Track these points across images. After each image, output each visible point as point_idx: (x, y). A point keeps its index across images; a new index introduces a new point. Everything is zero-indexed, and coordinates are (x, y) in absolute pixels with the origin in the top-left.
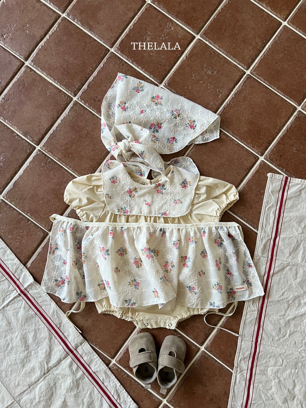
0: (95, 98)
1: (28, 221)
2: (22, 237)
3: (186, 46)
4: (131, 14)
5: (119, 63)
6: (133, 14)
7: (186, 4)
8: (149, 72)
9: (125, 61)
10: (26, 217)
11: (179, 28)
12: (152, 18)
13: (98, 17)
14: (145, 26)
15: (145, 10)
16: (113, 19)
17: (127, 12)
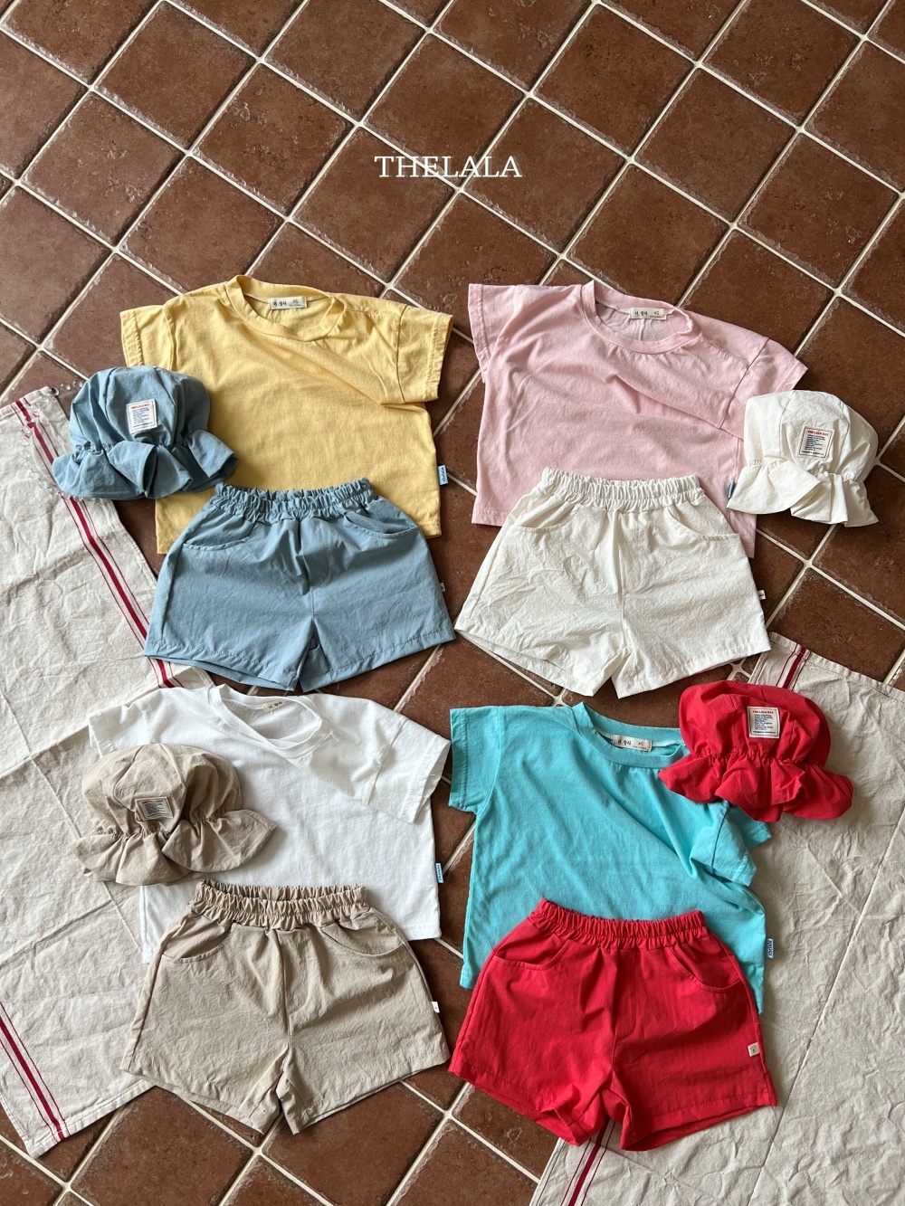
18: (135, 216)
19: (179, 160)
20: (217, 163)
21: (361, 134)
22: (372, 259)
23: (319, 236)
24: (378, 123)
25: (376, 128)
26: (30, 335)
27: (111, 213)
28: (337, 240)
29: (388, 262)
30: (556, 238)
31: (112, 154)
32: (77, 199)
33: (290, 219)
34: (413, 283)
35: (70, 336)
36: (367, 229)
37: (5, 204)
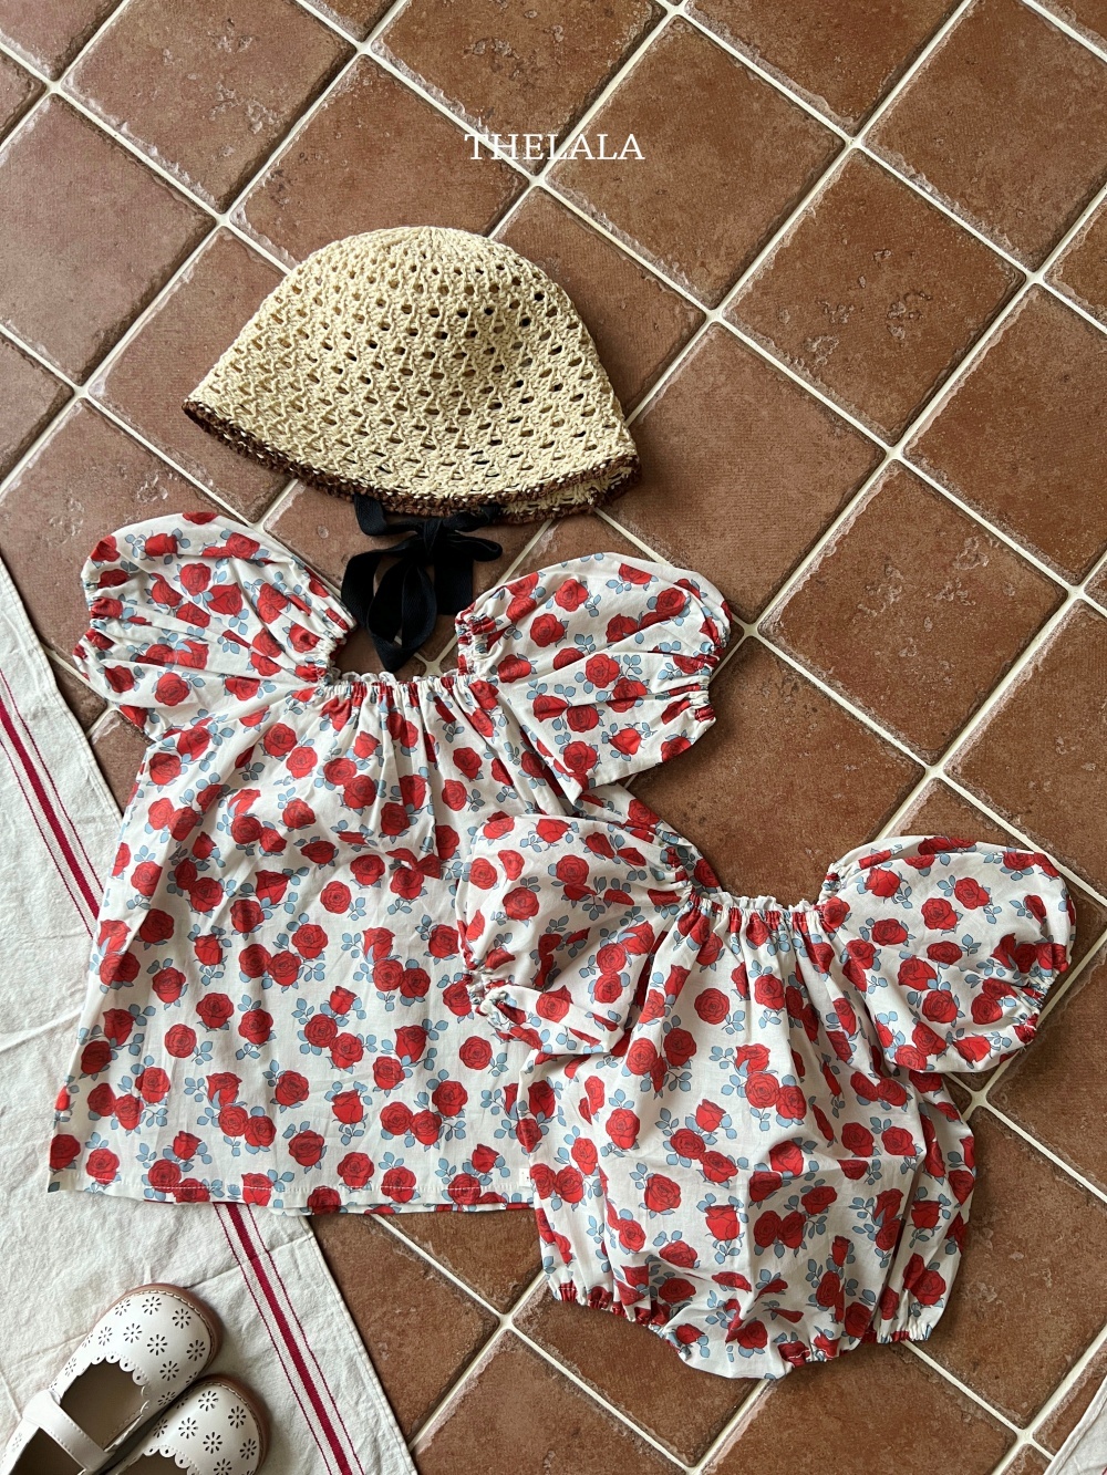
0: (688, 810)
1: (426, 1273)
2: (402, 1333)
3: (1035, 625)
4: (828, 505)
5: (778, 680)
6: (837, 500)
7: (1037, 472)
8: (895, 721)
9: (800, 675)
10: (419, 1257)
11: (1010, 561)
12: (909, 519)
13: (706, 507)
14: (881, 546)
15: (885, 486)
16: (760, 515)
17: (814, 493)
18: (262, 160)
19: (346, 61)
20: (415, 69)
21: (680, 28)
22: (686, 264)
23: (593, 215)
24: (713, 10)
25: (708, 18)
26: (64, 369)
27: (219, 151)
28: (626, 226)
29: (716, 271)
30: (1028, 243)
31: (226, 43)
32: (160, 123)
33: (540, 181)
34: (759, 312)
35: (135, 375)
36: (681, 208)
37: (32, 125)
